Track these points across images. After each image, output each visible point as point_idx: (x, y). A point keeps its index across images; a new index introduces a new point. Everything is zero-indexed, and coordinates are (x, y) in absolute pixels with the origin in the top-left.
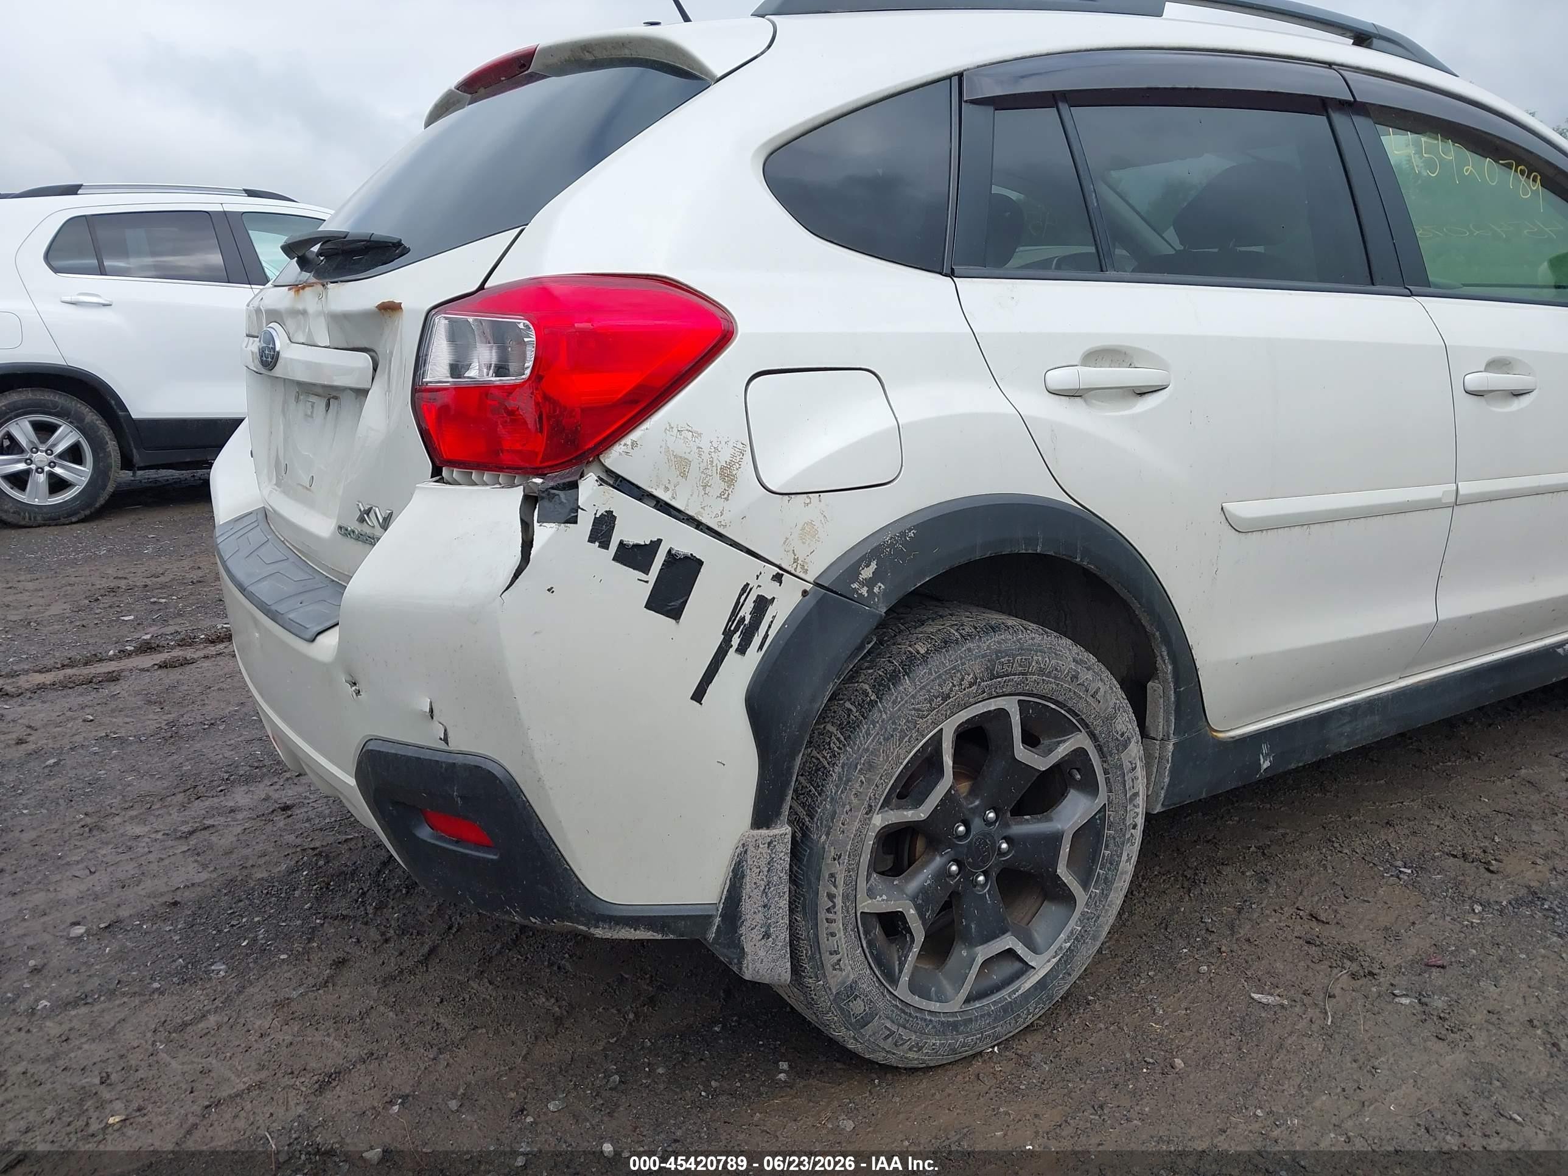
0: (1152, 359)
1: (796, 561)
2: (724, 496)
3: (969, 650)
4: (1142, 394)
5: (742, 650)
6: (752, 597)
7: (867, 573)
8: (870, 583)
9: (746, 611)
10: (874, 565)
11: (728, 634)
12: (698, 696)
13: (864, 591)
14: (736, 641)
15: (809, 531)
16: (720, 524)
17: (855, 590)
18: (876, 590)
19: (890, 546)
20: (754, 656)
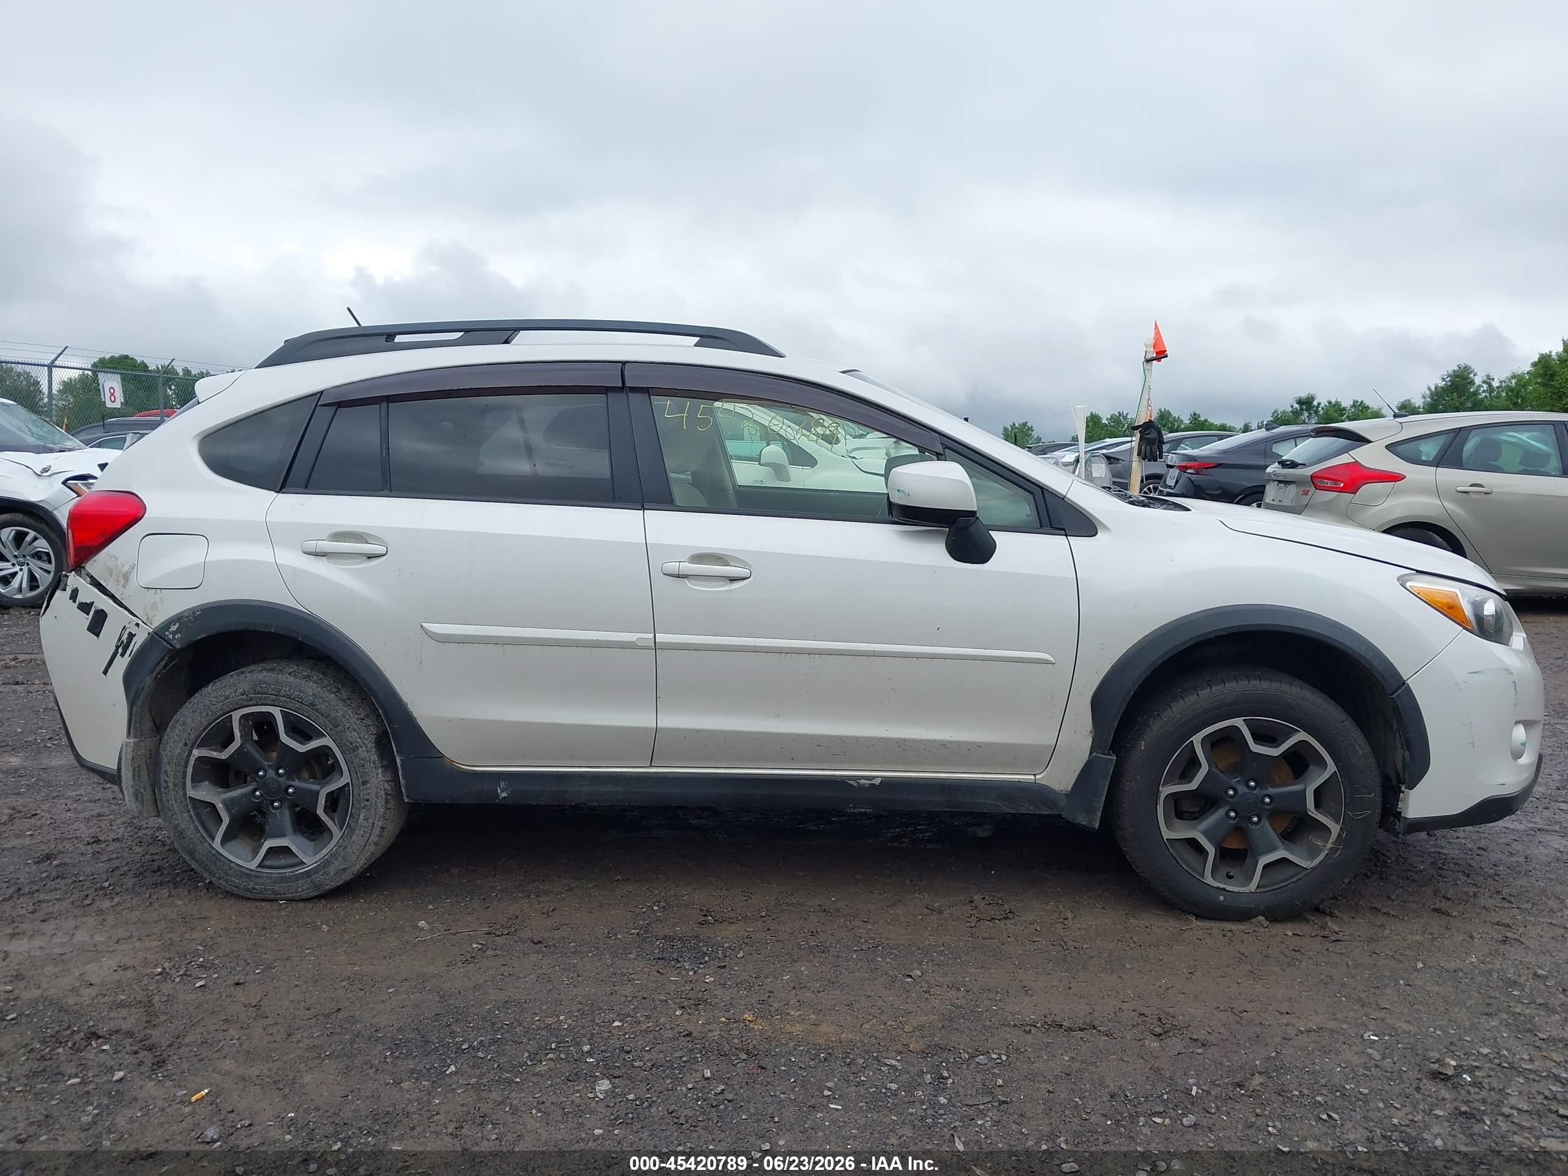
0: (379, 541)
1: (148, 618)
2: (124, 586)
3: (246, 677)
4: (369, 558)
5: (123, 655)
6: (127, 632)
7: (173, 628)
8: (174, 633)
9: (125, 638)
10: (177, 625)
11: (117, 647)
12: (105, 672)
13: (171, 636)
14: (120, 650)
15: (154, 606)
16: (121, 598)
17: (166, 635)
18: (176, 637)
19: (187, 617)
20: (127, 659)
